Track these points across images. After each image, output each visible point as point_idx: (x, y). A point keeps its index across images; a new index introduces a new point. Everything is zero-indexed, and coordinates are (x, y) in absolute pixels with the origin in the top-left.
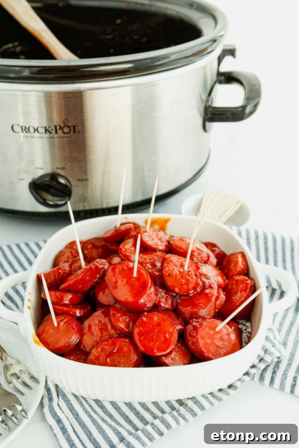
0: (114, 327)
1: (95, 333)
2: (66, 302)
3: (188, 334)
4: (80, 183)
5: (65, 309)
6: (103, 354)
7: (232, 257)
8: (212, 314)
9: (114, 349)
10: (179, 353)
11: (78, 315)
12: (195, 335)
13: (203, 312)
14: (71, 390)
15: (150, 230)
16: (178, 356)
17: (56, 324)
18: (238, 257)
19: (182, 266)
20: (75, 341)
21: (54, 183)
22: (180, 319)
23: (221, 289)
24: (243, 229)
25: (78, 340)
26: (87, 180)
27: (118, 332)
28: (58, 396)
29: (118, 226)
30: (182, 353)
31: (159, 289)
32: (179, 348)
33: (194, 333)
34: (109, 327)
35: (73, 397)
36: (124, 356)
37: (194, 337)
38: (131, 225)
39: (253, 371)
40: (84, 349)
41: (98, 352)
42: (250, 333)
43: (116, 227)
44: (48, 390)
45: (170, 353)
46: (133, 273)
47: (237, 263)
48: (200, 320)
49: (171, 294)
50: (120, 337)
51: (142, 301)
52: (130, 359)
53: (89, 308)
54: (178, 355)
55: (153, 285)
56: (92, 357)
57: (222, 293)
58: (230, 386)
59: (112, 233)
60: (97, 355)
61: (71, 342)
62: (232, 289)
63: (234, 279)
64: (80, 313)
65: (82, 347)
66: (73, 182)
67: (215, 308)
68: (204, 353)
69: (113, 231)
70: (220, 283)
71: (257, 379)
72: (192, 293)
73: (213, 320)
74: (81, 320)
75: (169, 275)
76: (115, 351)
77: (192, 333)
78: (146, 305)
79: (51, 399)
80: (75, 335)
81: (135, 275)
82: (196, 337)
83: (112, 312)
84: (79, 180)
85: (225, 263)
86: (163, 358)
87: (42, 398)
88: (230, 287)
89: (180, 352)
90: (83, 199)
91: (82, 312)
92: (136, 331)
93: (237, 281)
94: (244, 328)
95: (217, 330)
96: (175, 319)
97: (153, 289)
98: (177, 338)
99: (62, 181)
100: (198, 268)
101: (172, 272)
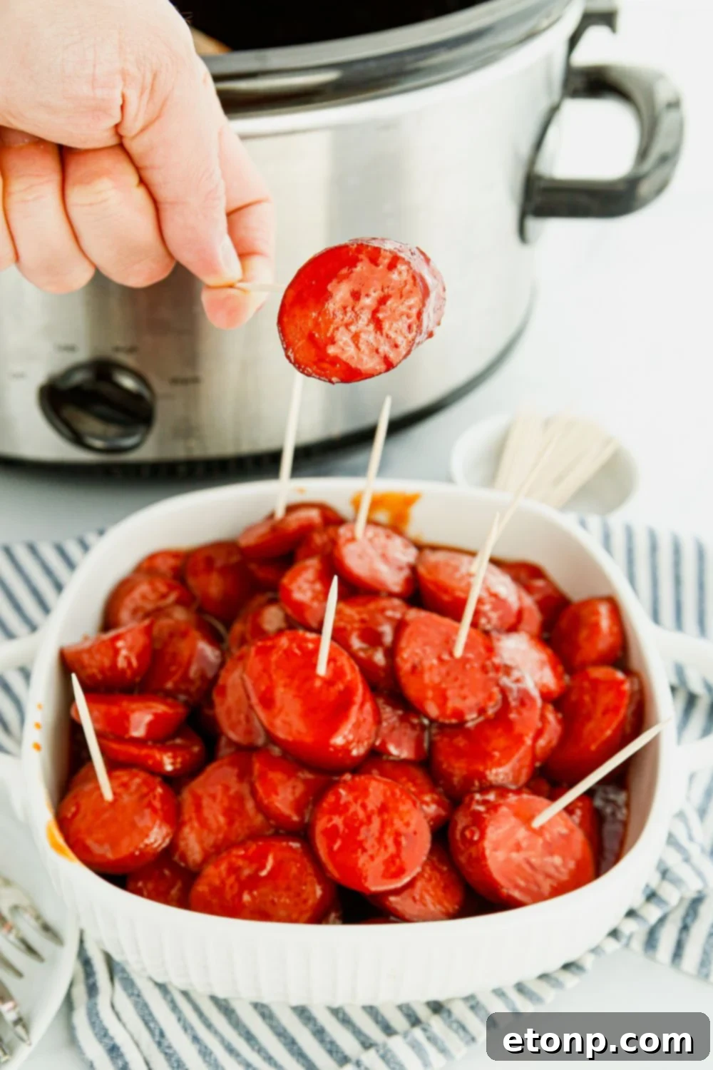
0: (261, 808)
1: (212, 822)
2: (138, 732)
3: (458, 836)
4: (178, 389)
5: (134, 750)
6: (231, 880)
7: (585, 612)
8: (523, 779)
9: (263, 867)
10: (434, 882)
11: (169, 768)
12: (476, 838)
13: (499, 774)
14: (144, 969)
15: (365, 534)
16: (432, 893)
17: (108, 795)
18: (597, 613)
19: (449, 643)
20: (159, 842)
21: (105, 388)
22: (441, 790)
23: (550, 707)
24: (617, 521)
25: (167, 841)
26: (196, 380)
27: (272, 822)
28: (112, 979)
29: (280, 513)
30: (442, 884)
31: (385, 706)
32: (434, 868)
33: (473, 833)
34: (250, 805)
35: (151, 985)
36: (288, 889)
37: (471, 843)
38: (314, 515)
39: (630, 927)
40: (183, 864)
41: (220, 874)
42: (625, 824)
43: (272, 516)
44: (86, 962)
45: (411, 885)
46: (314, 666)
47: (595, 627)
48: (491, 797)
49: (415, 721)
50: (277, 836)
51: (338, 740)
52: (304, 896)
53: (196, 749)
54: (429, 888)
55: (368, 696)
56: (202, 888)
57: (551, 717)
58: (567, 967)
59: (263, 536)
60: (217, 882)
61: (147, 845)
62: (580, 702)
63: (586, 676)
64: (173, 764)
65: (176, 858)
66: (159, 386)
67: (534, 758)
68: (499, 887)
69: (264, 530)
70: (548, 687)
71: (637, 944)
72: (473, 720)
73: (525, 796)
74: (174, 783)
75: (414, 668)
76: (264, 873)
77: (468, 834)
78: (349, 751)
79: (92, 990)
80: (160, 827)
81: (322, 669)
82: (480, 845)
83: (257, 767)
84: (175, 381)
85: (564, 623)
86: (392, 899)
87: (71, 985)
88: (574, 697)
89: (436, 878)
90: (187, 430)
91: (179, 760)
92: (322, 824)
93: (596, 683)
94: (608, 810)
95: (537, 823)
96: (427, 787)
97: (368, 707)
98: (427, 846)
99: (128, 383)
100: (490, 650)
101: (421, 662)
